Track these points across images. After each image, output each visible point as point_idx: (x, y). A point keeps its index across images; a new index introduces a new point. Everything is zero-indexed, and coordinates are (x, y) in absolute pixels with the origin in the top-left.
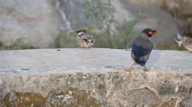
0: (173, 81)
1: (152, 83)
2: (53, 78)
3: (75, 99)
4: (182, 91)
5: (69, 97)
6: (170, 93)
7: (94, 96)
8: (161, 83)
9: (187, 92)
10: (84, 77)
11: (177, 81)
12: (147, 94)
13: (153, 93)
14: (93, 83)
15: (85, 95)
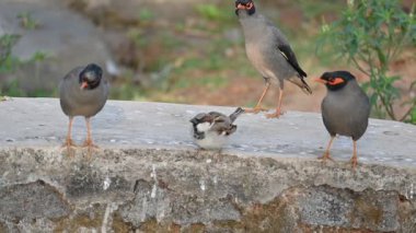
0: (98, 165)
1: (52, 171)
4: (119, 187)
6: (91, 191)
8: (72, 171)
9: (128, 189)
11: (106, 167)
12: (41, 194)
13: (55, 191)
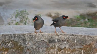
0: (55, 37)
1: (46, 38)
2: (3, 36)
3: (13, 45)
4: (59, 41)
5: (10, 44)
6: (53, 42)
7: (21, 44)
8: (49, 38)
9: (61, 42)
10: (17, 36)
12: (43, 43)
13: (46, 42)
14: (20, 38)
15: (17, 43)
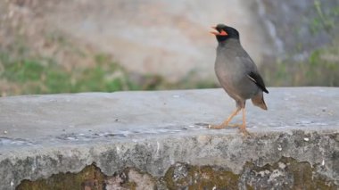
2: (252, 141)
3: (289, 177)
5: (280, 173)
7: (323, 173)
10: (307, 139)
14: (321, 149)
15: (308, 169)
